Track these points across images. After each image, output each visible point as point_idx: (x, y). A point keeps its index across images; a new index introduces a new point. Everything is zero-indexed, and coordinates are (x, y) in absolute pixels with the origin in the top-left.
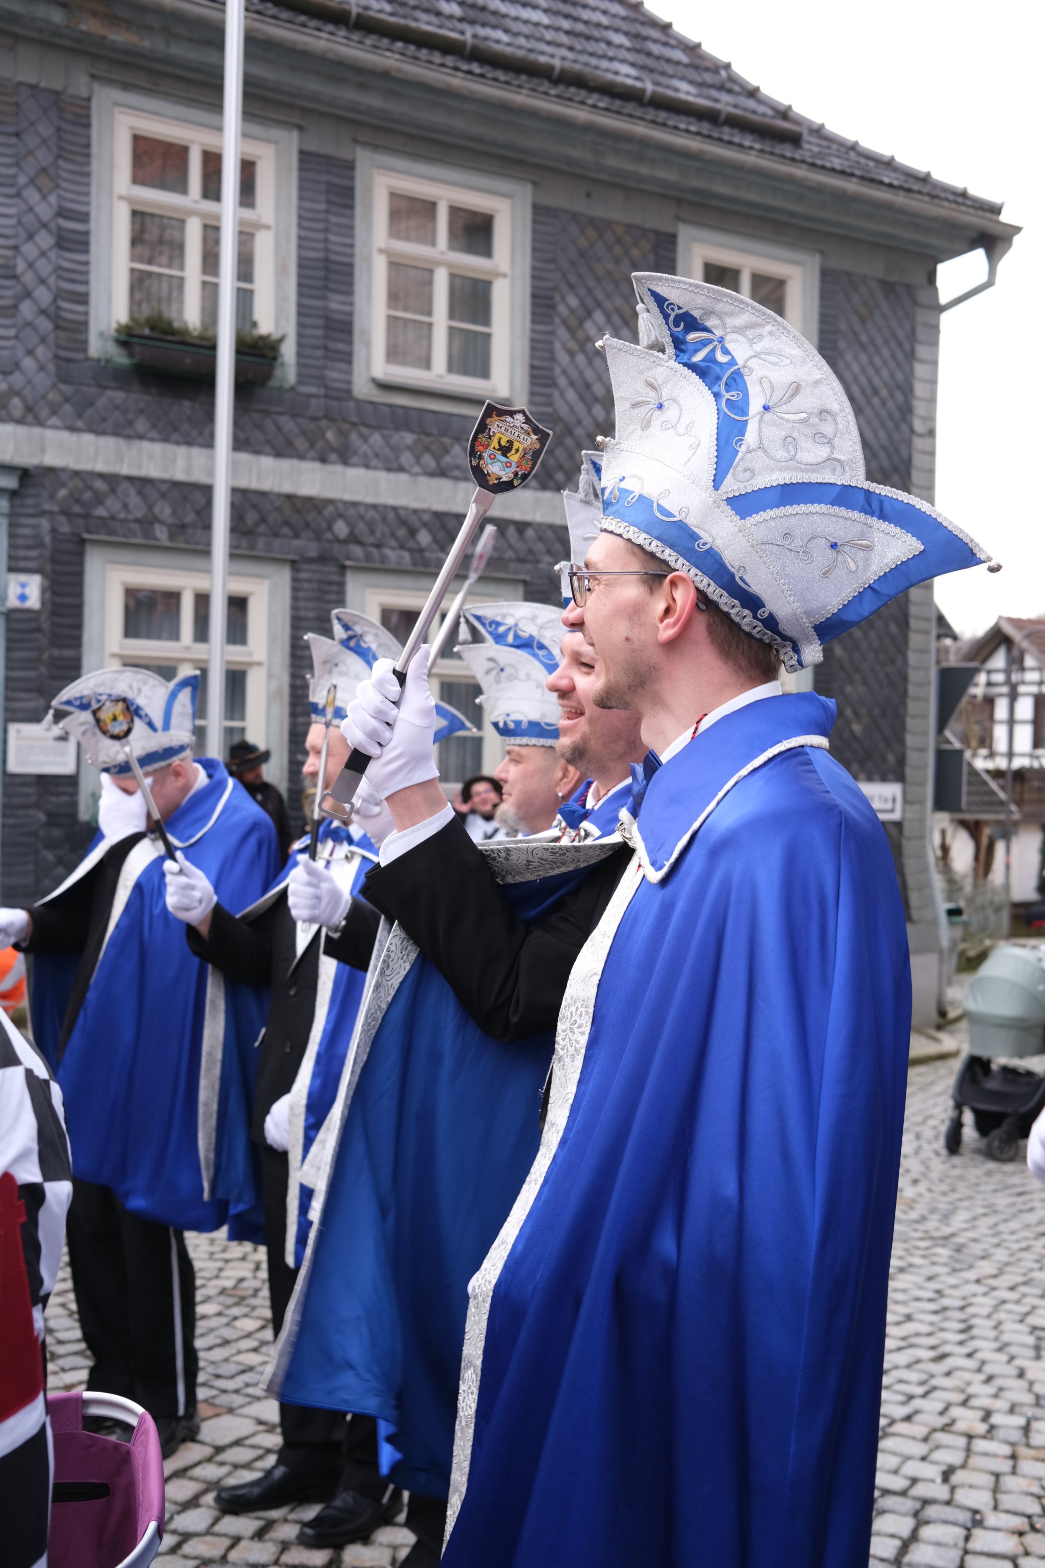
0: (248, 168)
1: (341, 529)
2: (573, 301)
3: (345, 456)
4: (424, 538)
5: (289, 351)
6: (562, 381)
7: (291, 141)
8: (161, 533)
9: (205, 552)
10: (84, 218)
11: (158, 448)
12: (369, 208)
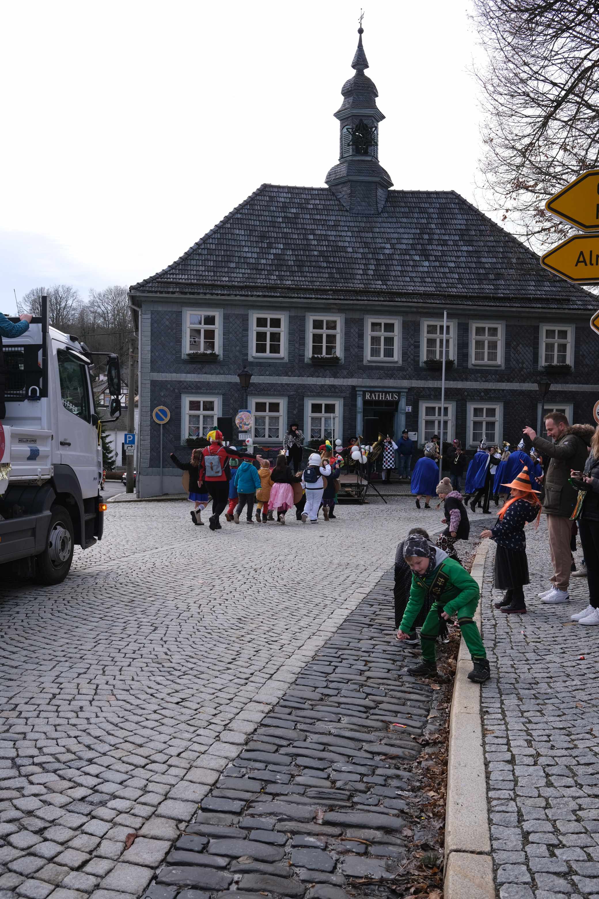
0: (448, 327)
1: (466, 393)
2: (515, 343)
3: (467, 380)
4: (482, 394)
5: (456, 362)
6: (512, 360)
7: (456, 321)
8: (432, 397)
9: (440, 399)
10: (419, 342)
11: (431, 382)
12: (471, 331)
